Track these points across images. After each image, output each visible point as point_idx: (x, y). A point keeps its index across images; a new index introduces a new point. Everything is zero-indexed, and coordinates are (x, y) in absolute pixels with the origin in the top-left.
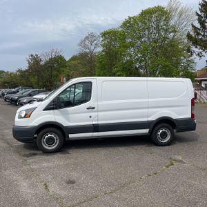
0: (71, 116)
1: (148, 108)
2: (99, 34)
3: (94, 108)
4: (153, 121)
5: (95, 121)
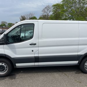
0: (17, 50)
1: (79, 45)
2: (51, 6)
3: (35, 44)
4: (82, 55)
5: (36, 54)
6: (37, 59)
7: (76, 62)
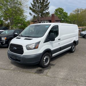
3: (60, 39)
6: (61, 49)
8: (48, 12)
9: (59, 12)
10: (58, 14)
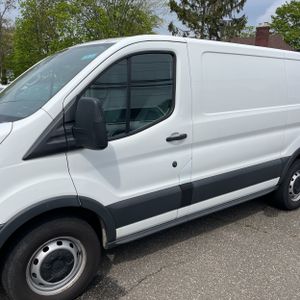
7: (274, 182)
8: (241, 19)
9: (293, 16)
10: (288, 28)
